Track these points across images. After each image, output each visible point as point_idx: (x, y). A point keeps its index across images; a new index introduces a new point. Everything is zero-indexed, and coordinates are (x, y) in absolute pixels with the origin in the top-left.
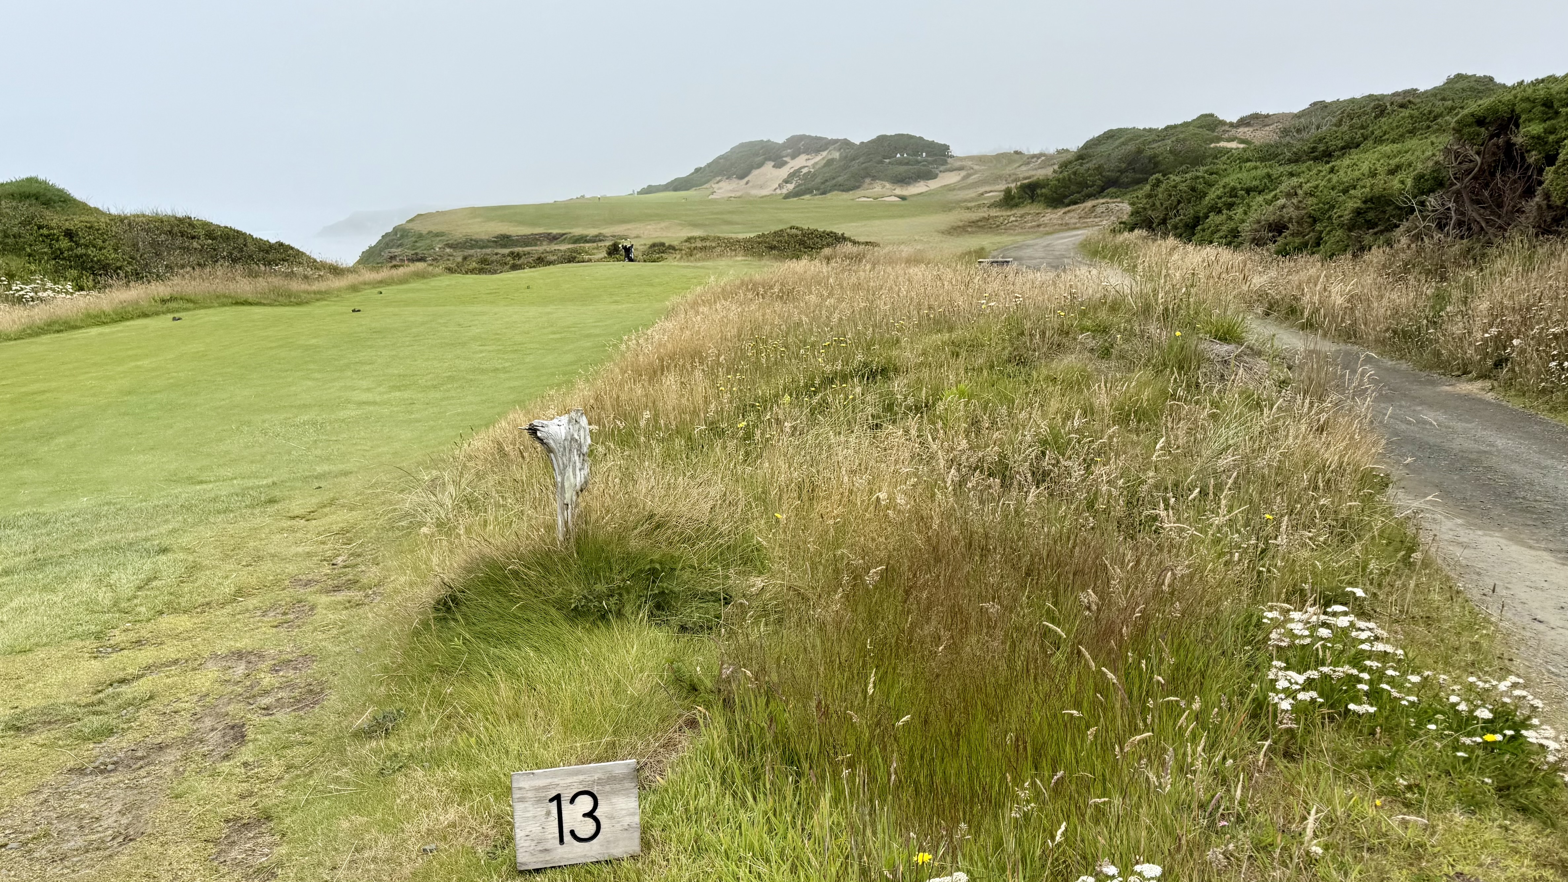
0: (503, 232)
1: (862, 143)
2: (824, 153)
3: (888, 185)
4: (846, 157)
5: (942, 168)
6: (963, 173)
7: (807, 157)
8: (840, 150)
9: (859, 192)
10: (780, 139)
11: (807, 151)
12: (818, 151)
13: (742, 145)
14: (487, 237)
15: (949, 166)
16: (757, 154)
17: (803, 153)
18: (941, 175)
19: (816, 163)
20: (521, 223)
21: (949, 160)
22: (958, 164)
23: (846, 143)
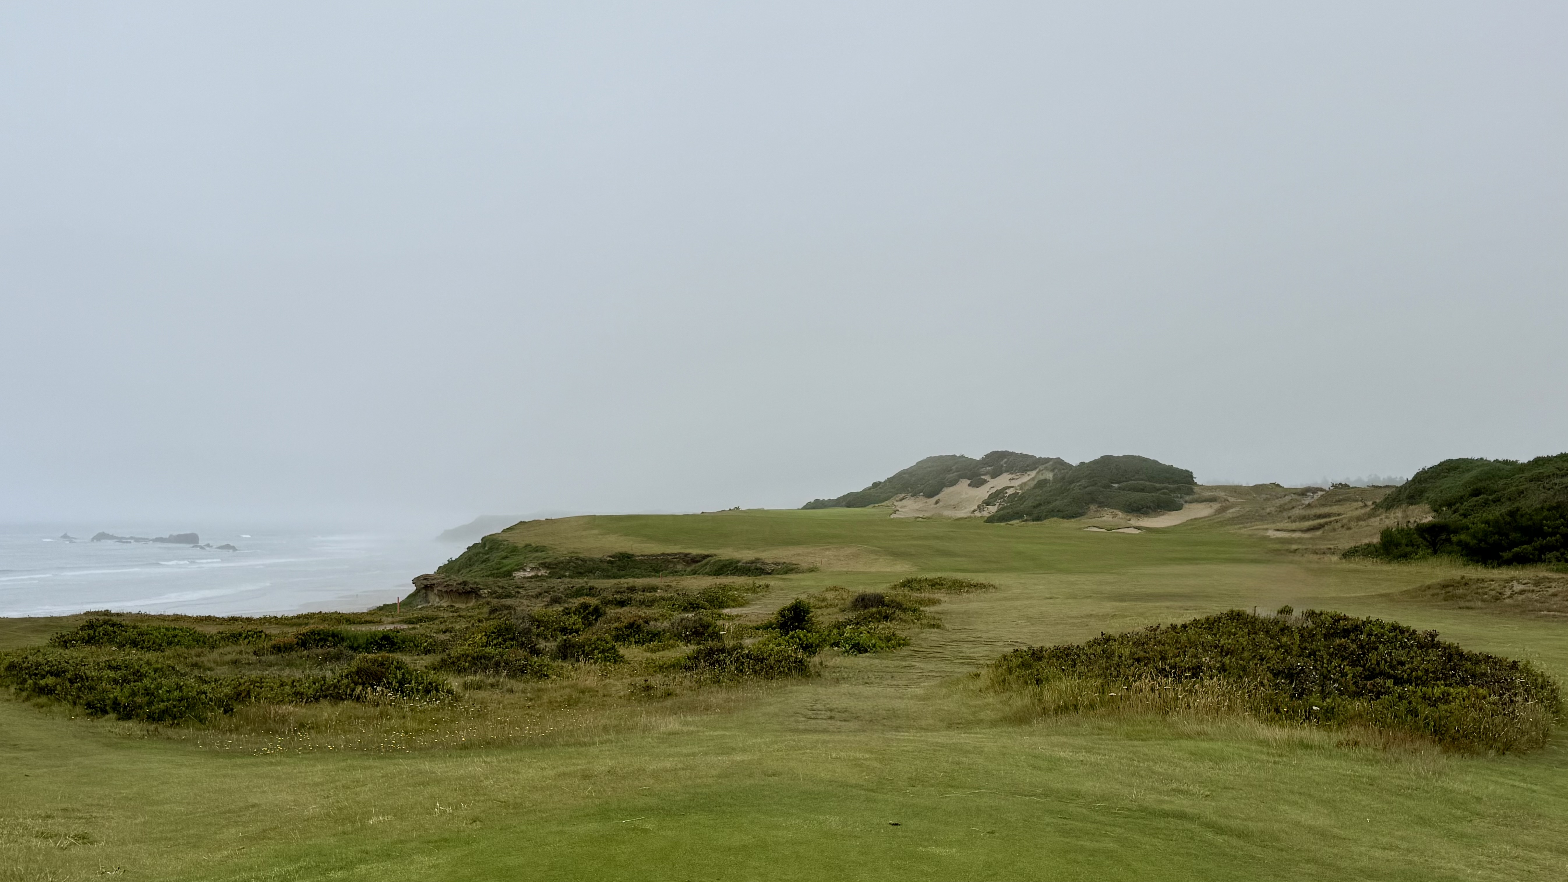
0: (622, 550)
1: (1082, 463)
2: (1033, 474)
3: (1120, 514)
4: (1063, 478)
5: (1188, 498)
6: (1216, 506)
7: (1011, 476)
8: (1052, 470)
9: (1084, 521)
10: (977, 455)
11: (1010, 470)
12: (1024, 470)
13: (930, 459)
14: (600, 556)
15: (1196, 496)
16: (949, 470)
17: (1007, 471)
18: (1187, 506)
19: (1025, 484)
20: (650, 538)
21: (1196, 489)
22: (1208, 494)
23: (1059, 463)
